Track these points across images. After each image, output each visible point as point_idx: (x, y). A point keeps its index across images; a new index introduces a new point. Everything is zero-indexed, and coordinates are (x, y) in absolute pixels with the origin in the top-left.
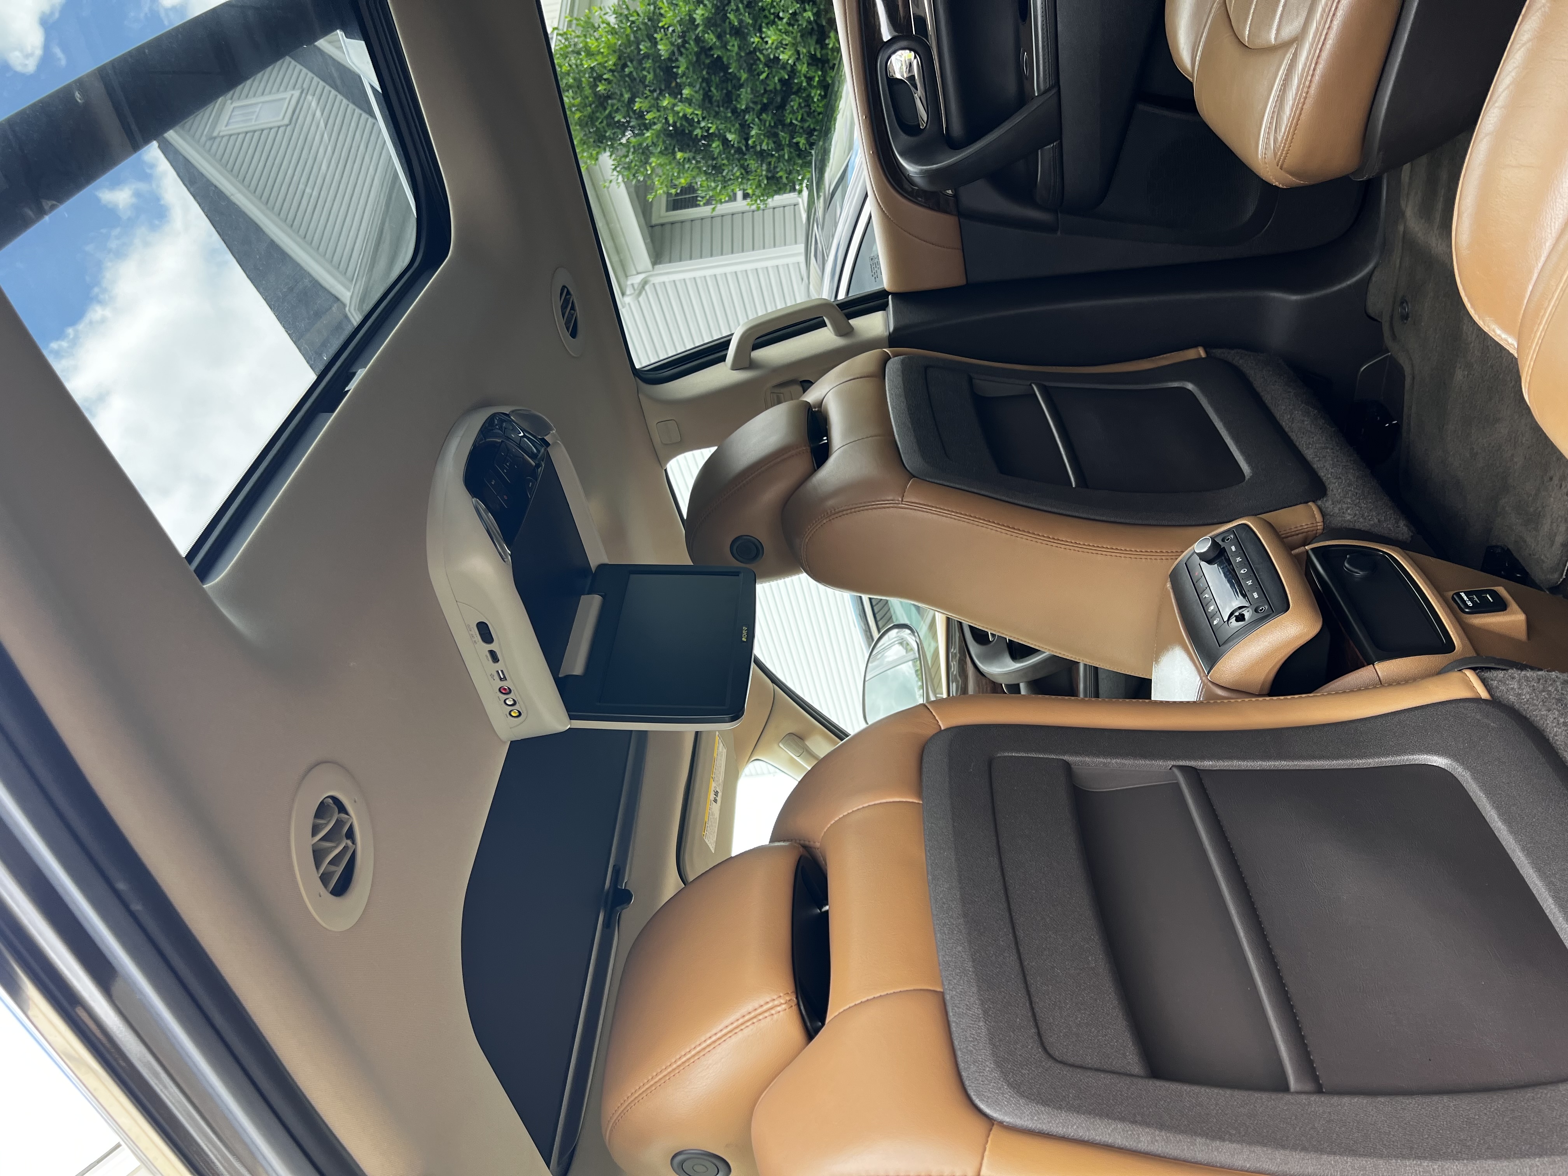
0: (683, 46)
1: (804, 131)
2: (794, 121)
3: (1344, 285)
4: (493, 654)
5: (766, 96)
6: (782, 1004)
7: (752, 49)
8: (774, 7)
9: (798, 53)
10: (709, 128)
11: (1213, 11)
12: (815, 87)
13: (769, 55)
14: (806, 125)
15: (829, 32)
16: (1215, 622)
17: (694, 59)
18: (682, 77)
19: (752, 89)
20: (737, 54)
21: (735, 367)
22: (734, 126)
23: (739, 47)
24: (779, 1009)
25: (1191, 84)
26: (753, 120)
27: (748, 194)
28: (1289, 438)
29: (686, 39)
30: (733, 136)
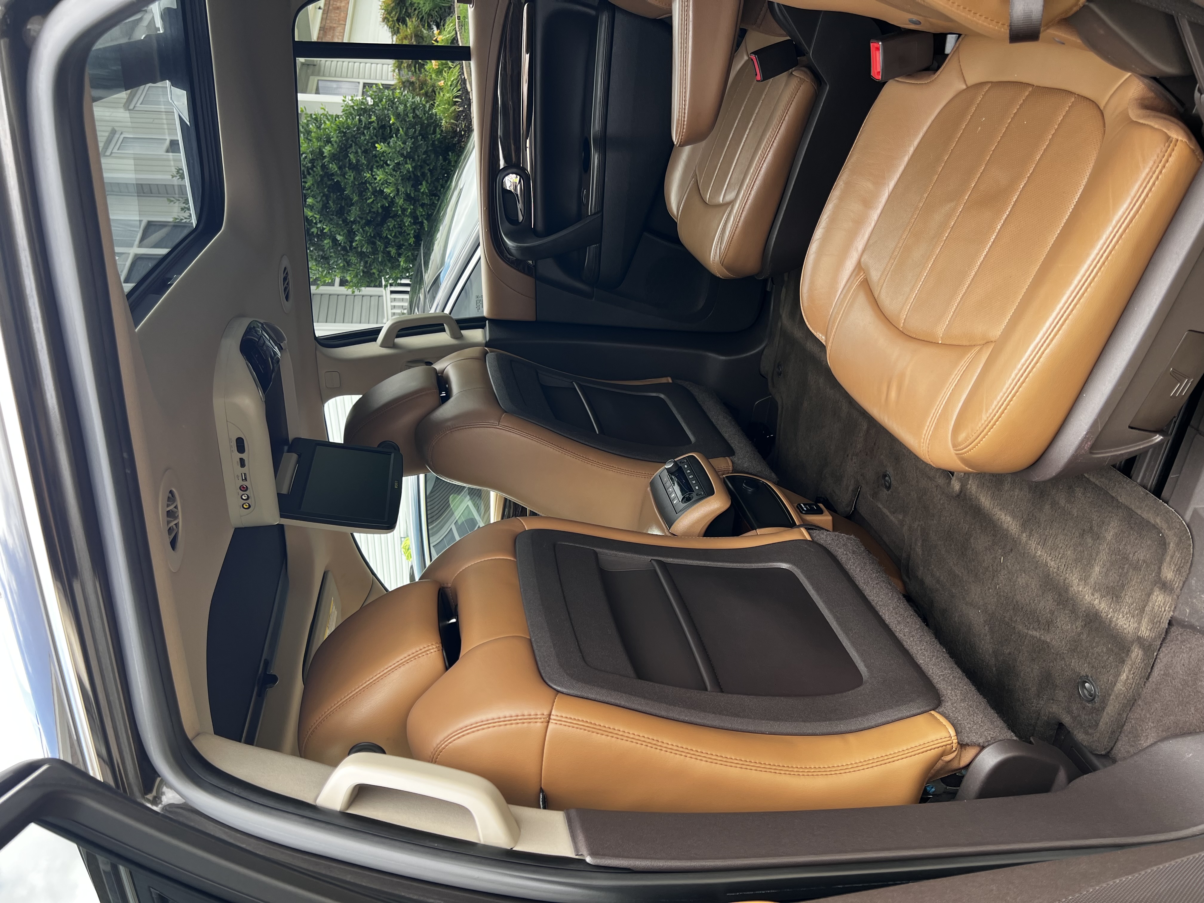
0: (312, 169)
1: (395, 244)
2: (389, 236)
3: (748, 354)
4: (242, 461)
5: (370, 215)
6: (433, 648)
7: (364, 181)
8: (384, 156)
9: (398, 190)
10: (324, 229)
11: (691, 185)
12: (407, 215)
13: (376, 187)
14: (397, 240)
15: (422, 181)
16: (675, 502)
17: (319, 179)
18: (307, 190)
19: (360, 208)
20: (352, 182)
21: (383, 345)
22: (343, 230)
23: (354, 178)
24: (432, 651)
25: (677, 223)
26: (358, 229)
27: (347, 281)
28: (716, 427)
29: (315, 164)
30: (342, 238)
